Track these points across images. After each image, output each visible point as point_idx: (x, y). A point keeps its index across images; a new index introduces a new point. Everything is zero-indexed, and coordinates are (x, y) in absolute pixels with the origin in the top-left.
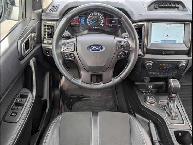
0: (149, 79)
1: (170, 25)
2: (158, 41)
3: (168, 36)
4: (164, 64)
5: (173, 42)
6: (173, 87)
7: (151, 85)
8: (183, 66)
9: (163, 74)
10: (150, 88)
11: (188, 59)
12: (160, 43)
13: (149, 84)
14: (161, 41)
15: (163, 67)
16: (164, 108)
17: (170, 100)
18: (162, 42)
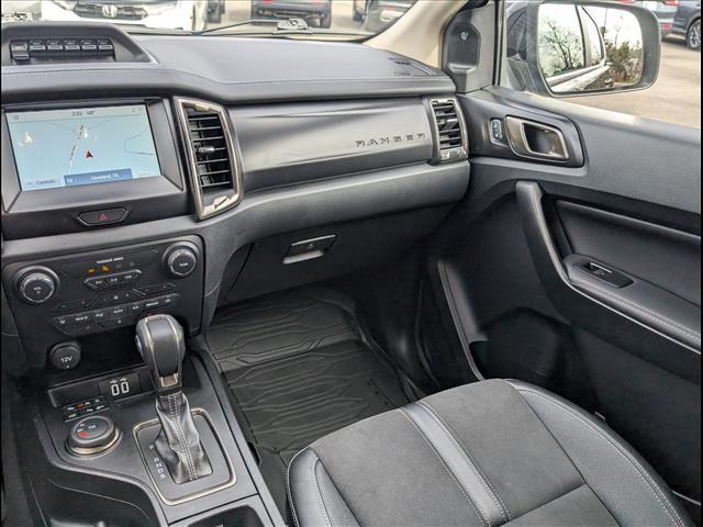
0: (74, 348)
1: (92, 113)
2: (52, 182)
3: (89, 155)
4: (105, 268)
5: (117, 175)
6: (152, 347)
7: (123, 379)
8: (182, 258)
9: (118, 310)
10: (122, 396)
11: (196, 229)
12: (64, 185)
13: (114, 378)
14: (66, 177)
15: (105, 280)
16: (151, 447)
17: (165, 406)
18: (70, 180)
